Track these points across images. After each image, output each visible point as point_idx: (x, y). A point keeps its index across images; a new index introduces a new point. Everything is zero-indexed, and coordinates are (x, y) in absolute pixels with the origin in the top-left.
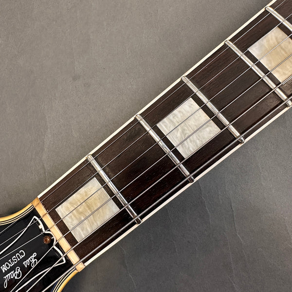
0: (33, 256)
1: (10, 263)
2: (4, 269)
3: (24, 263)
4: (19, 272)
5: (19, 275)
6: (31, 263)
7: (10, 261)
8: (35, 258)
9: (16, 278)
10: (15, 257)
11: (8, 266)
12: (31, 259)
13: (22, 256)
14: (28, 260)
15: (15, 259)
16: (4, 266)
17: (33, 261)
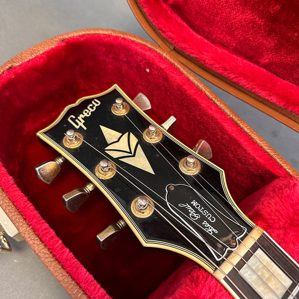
0: (214, 230)
1: (201, 208)
2: (194, 203)
3: (205, 221)
4: (196, 218)
5: (193, 217)
6: (208, 228)
7: (203, 208)
8: (213, 231)
9: (190, 215)
10: (207, 212)
11: (198, 206)
12: (211, 228)
13: (210, 220)
14: (209, 225)
15: (206, 213)
16: (197, 203)
17: (210, 230)
